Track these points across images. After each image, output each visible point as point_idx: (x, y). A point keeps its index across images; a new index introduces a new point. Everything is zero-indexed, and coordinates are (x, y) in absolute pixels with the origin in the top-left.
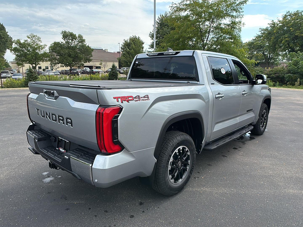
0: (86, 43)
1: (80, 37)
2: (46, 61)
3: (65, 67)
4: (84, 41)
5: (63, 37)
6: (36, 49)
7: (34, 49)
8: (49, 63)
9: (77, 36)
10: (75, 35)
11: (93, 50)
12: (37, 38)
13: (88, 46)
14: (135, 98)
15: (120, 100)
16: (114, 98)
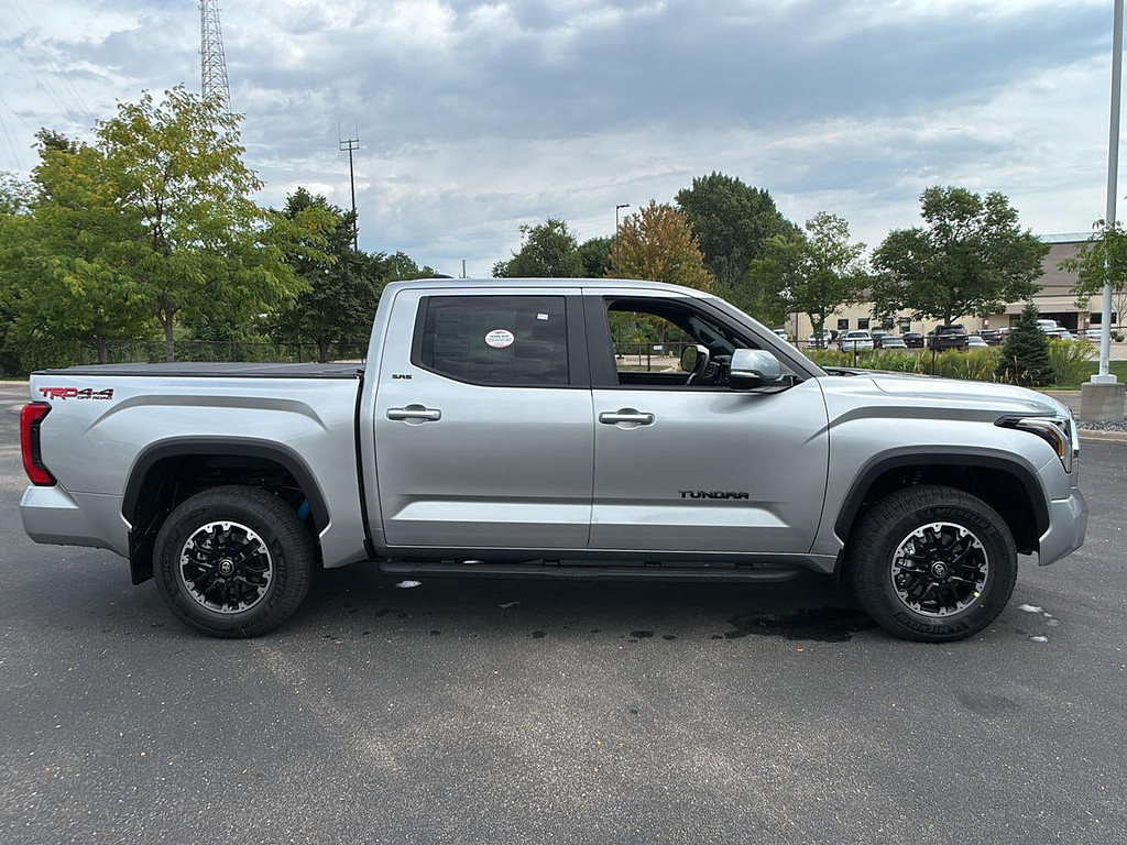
0: (1017, 223)
1: (997, 201)
2: (862, 300)
3: (924, 319)
4: (1012, 215)
5: (924, 211)
6: (830, 262)
7: (823, 263)
8: (871, 305)
9: (983, 199)
10: (976, 197)
11: (1045, 249)
12: (835, 224)
13: (1027, 236)
14: (81, 392)
15: (49, 393)
16: (41, 390)
